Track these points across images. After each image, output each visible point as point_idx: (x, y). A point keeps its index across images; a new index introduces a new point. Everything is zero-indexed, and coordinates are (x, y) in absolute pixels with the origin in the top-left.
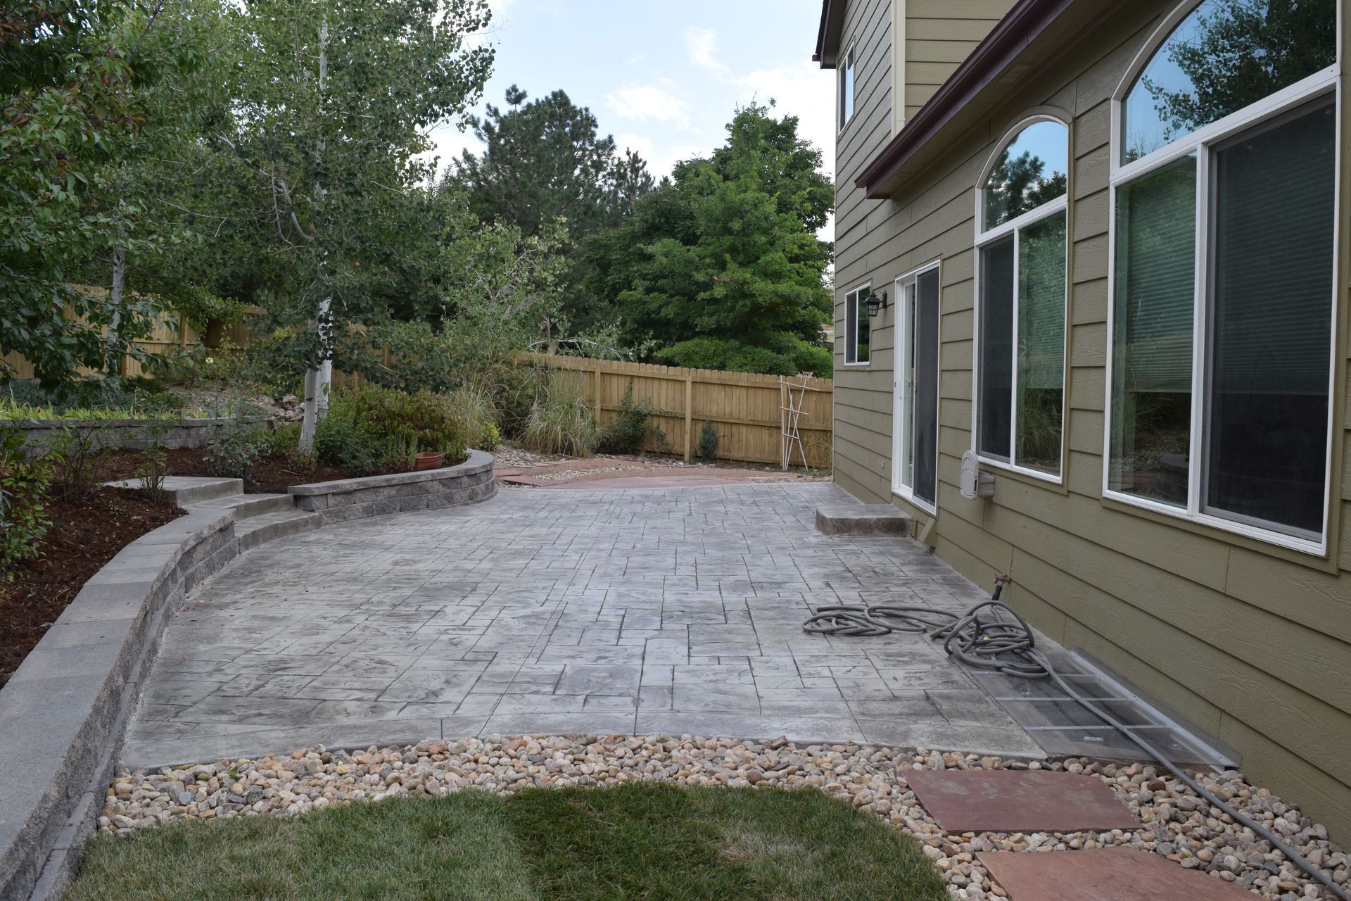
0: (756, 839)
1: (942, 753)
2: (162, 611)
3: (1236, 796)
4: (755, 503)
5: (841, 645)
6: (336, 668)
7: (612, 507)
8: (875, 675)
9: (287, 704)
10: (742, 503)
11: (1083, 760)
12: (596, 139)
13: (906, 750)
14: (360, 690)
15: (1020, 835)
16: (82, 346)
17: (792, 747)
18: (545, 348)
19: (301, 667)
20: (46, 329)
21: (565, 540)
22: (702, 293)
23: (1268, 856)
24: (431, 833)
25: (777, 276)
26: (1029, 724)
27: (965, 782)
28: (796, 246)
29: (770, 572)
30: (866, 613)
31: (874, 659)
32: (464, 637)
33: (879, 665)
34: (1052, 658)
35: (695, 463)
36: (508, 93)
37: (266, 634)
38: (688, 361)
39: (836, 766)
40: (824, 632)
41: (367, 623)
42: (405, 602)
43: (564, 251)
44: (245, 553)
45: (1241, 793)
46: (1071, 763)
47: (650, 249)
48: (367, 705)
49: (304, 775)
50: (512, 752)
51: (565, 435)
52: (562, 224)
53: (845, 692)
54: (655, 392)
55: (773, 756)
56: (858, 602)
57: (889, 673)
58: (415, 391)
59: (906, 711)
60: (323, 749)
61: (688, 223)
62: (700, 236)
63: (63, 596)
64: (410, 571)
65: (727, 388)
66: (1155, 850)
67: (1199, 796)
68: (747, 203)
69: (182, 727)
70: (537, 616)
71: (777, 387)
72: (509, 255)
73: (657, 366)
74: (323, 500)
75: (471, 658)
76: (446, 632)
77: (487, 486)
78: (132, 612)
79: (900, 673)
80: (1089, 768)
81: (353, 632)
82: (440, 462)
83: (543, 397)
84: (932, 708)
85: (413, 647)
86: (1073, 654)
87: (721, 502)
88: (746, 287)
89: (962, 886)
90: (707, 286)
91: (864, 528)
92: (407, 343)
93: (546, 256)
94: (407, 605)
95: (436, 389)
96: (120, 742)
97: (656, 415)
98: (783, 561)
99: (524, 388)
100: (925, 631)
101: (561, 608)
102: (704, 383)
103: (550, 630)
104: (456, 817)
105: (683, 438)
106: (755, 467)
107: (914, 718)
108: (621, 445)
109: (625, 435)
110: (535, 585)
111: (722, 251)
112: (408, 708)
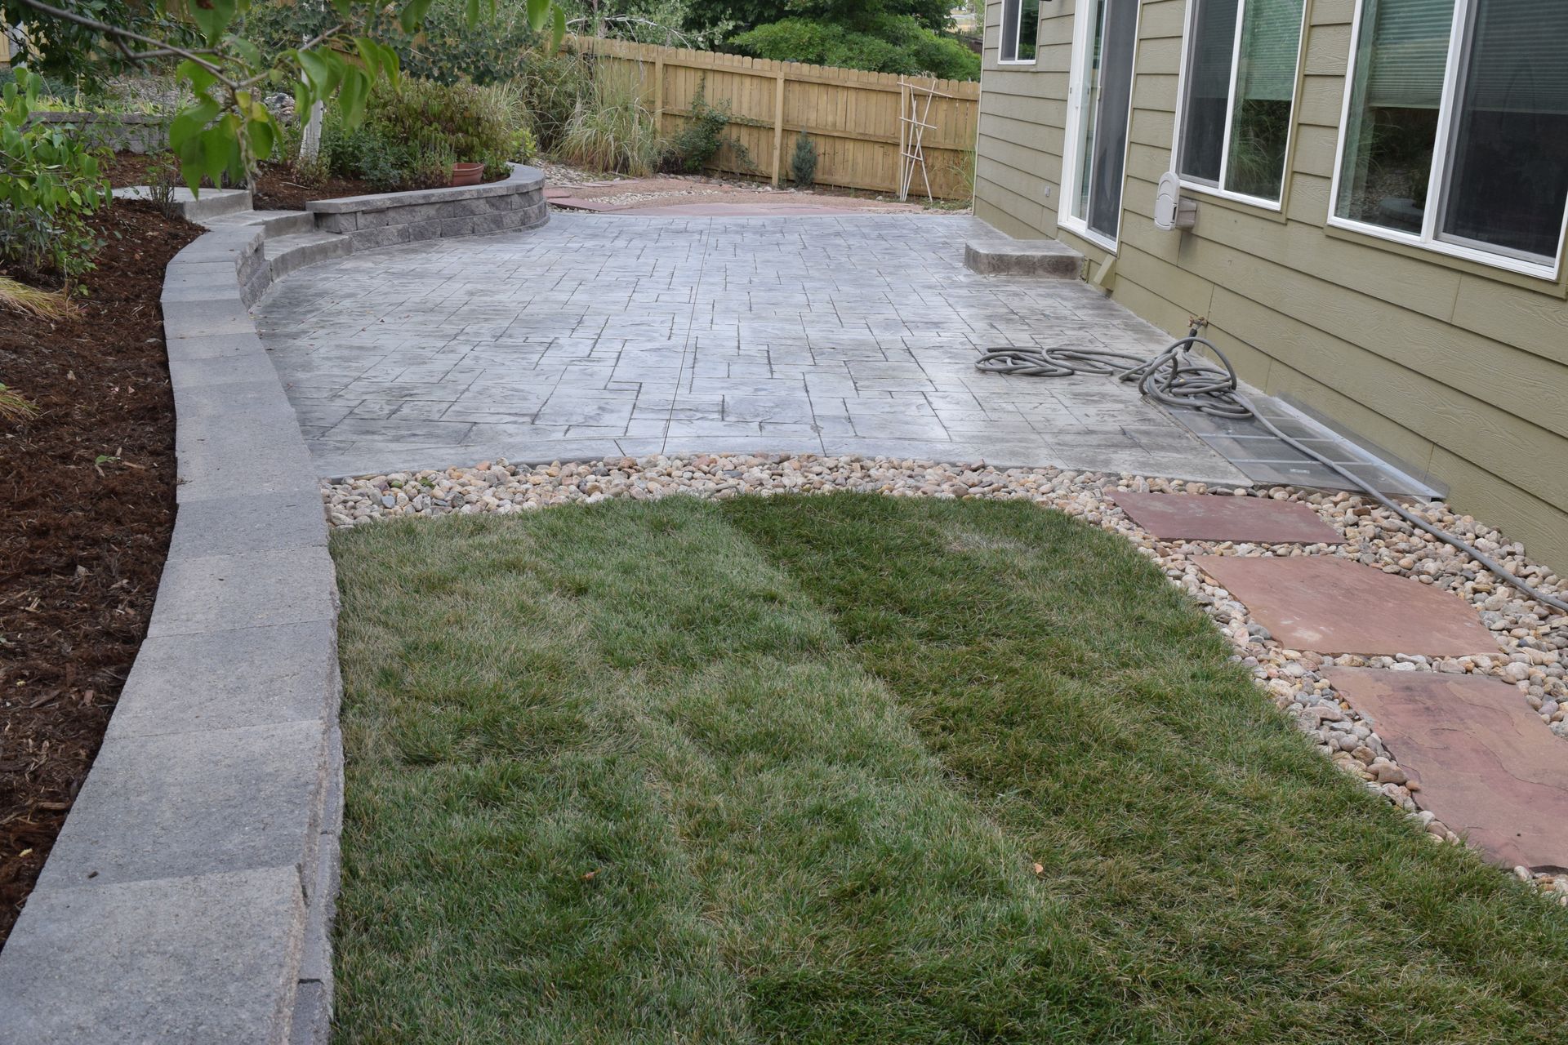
0: (977, 538)
1: (1146, 478)
3: (1440, 521)
4: (880, 237)
5: (1024, 384)
6: (468, 394)
7: (704, 238)
8: (1064, 411)
9: (437, 426)
10: (864, 236)
11: (1288, 489)
13: (1109, 475)
14: (509, 414)
15: (1229, 543)
17: (991, 468)
18: (587, 28)
19: (430, 393)
21: (663, 271)
23: (1466, 566)
24: (658, 528)
26: (1234, 457)
27: (1172, 503)
29: (922, 311)
30: (1044, 353)
31: (1061, 397)
32: (595, 369)
33: (1068, 403)
34: (1255, 401)
35: (788, 188)
37: (367, 363)
38: (775, 50)
39: (1040, 486)
40: (1000, 372)
41: (475, 353)
42: (505, 333)
44: (279, 280)
45: (1445, 518)
46: (1277, 491)
48: (525, 428)
49: (498, 484)
50: (705, 468)
51: (618, 148)
53: (1036, 425)
54: (735, 92)
55: (974, 477)
56: (1033, 344)
57: (1080, 410)
58: (453, 82)
59: (1104, 442)
63: (144, 313)
64: (492, 302)
65: (830, 90)
66: (1358, 561)
67: (1404, 519)
69: (338, 445)
70: (668, 349)
71: (897, 90)
73: (738, 57)
74: (351, 219)
75: (614, 387)
76: (571, 363)
77: (540, 207)
79: (1092, 410)
80: (1294, 497)
81: (466, 361)
82: (478, 177)
83: (588, 94)
84: (1130, 441)
85: (543, 377)
86: (1277, 399)
87: (838, 234)
89: (1178, 578)
91: (1027, 266)
94: (510, 336)
97: (737, 124)
98: (934, 300)
99: (564, 82)
100: (1112, 374)
101: (692, 342)
102: (800, 82)
103: (690, 362)
104: (677, 516)
105: (770, 155)
106: (865, 196)
107: (1113, 449)
108: (690, 163)
109: (695, 149)
110: (650, 318)
112: (573, 430)
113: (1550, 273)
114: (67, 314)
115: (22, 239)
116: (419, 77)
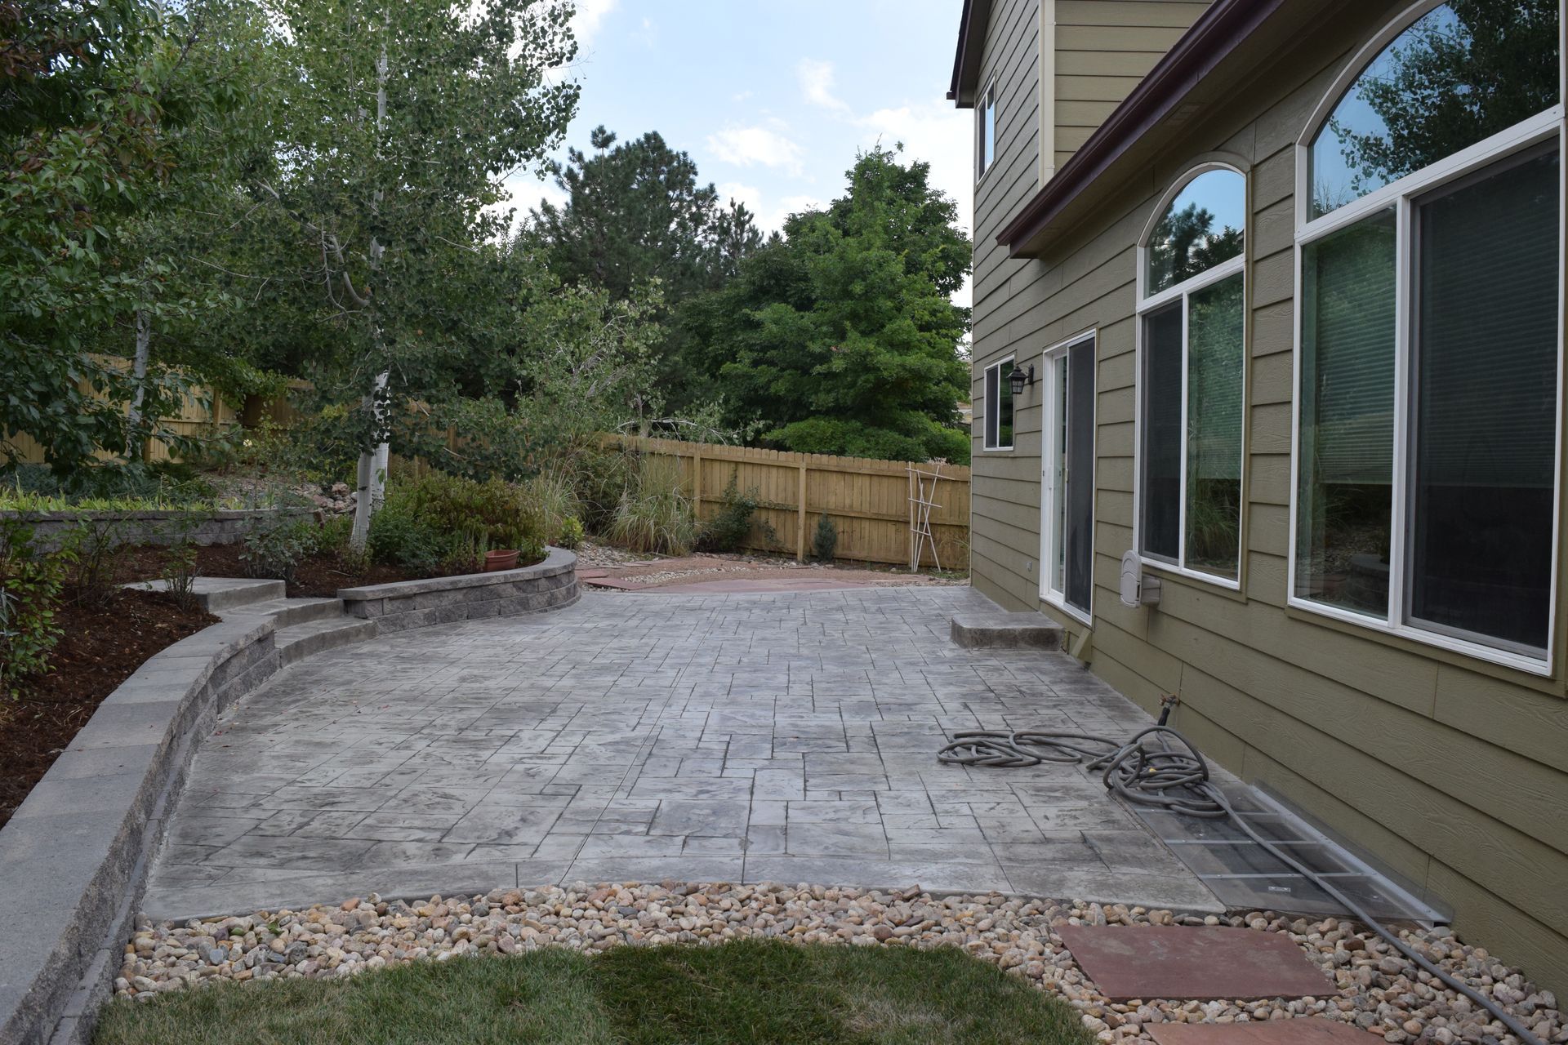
0: (887, 1007)
1: (1103, 905)
2: (190, 735)
3: (1448, 957)
4: (880, 611)
5: (982, 778)
6: (393, 803)
7: (714, 615)
8: (1023, 813)
9: (336, 845)
10: (865, 610)
11: (1267, 913)
12: (695, 188)
13: (1060, 902)
14: (422, 829)
15: (1195, 1002)
16: (100, 427)
17: (927, 898)
18: (635, 429)
19: (353, 802)
20: (59, 407)
21: (659, 653)
22: (818, 367)
23: (1487, 1029)
24: (505, 1000)
25: (905, 347)
26: (1204, 872)
27: (1130, 941)
28: (926, 313)
29: (898, 691)
30: (1011, 739)
31: (1022, 794)
32: (542, 768)
33: (1027, 801)
34: (1229, 793)
35: (810, 563)
36: (595, 135)
37: (312, 763)
38: (802, 444)
39: (978, 920)
40: (963, 763)
41: (430, 750)
42: (472, 725)
43: (659, 317)
44: (287, 667)
45: (1454, 953)
46: (1255, 917)
47: (758, 315)
48: (429, 847)
49: (357, 929)
50: (599, 903)
51: (659, 531)
52: (656, 286)
53: (988, 833)
54: (764, 482)
55: (904, 909)
56: (1002, 727)
57: (1038, 811)
58: (486, 479)
59: (1060, 855)
60: (379, 898)
61: (802, 285)
62: (816, 300)
63: (76, 717)
64: (479, 688)
65: (847, 477)
66: (1354, 1021)
67: (1404, 956)
68: (871, 262)
69: (214, 872)
70: (627, 742)
71: (905, 475)
72: (595, 322)
73: (766, 451)
74: (378, 605)
75: (550, 792)
76: (521, 761)
77: (568, 589)
78: (156, 737)
79: (1052, 811)
80: (1275, 923)
81: (414, 760)
82: (514, 561)
83: (633, 486)
84: (1090, 852)
85: (482, 779)
86: (1254, 789)
87: (840, 609)
88: (869, 359)
90: (824, 358)
91: (1008, 640)
92: (476, 424)
93: (638, 324)
94: (476, 729)
95: (510, 478)
96: (141, 890)
97: (767, 509)
98: (914, 678)
99: (611, 476)
100: (1080, 761)
101: (655, 733)
102: (820, 471)
103: (643, 758)
105: (796, 534)
106: (878, 569)
107: (1069, 864)
108: (724, 543)
109: (728, 530)
110: (624, 705)
111: (841, 317)
112: (478, 850)
113: (1544, 668)
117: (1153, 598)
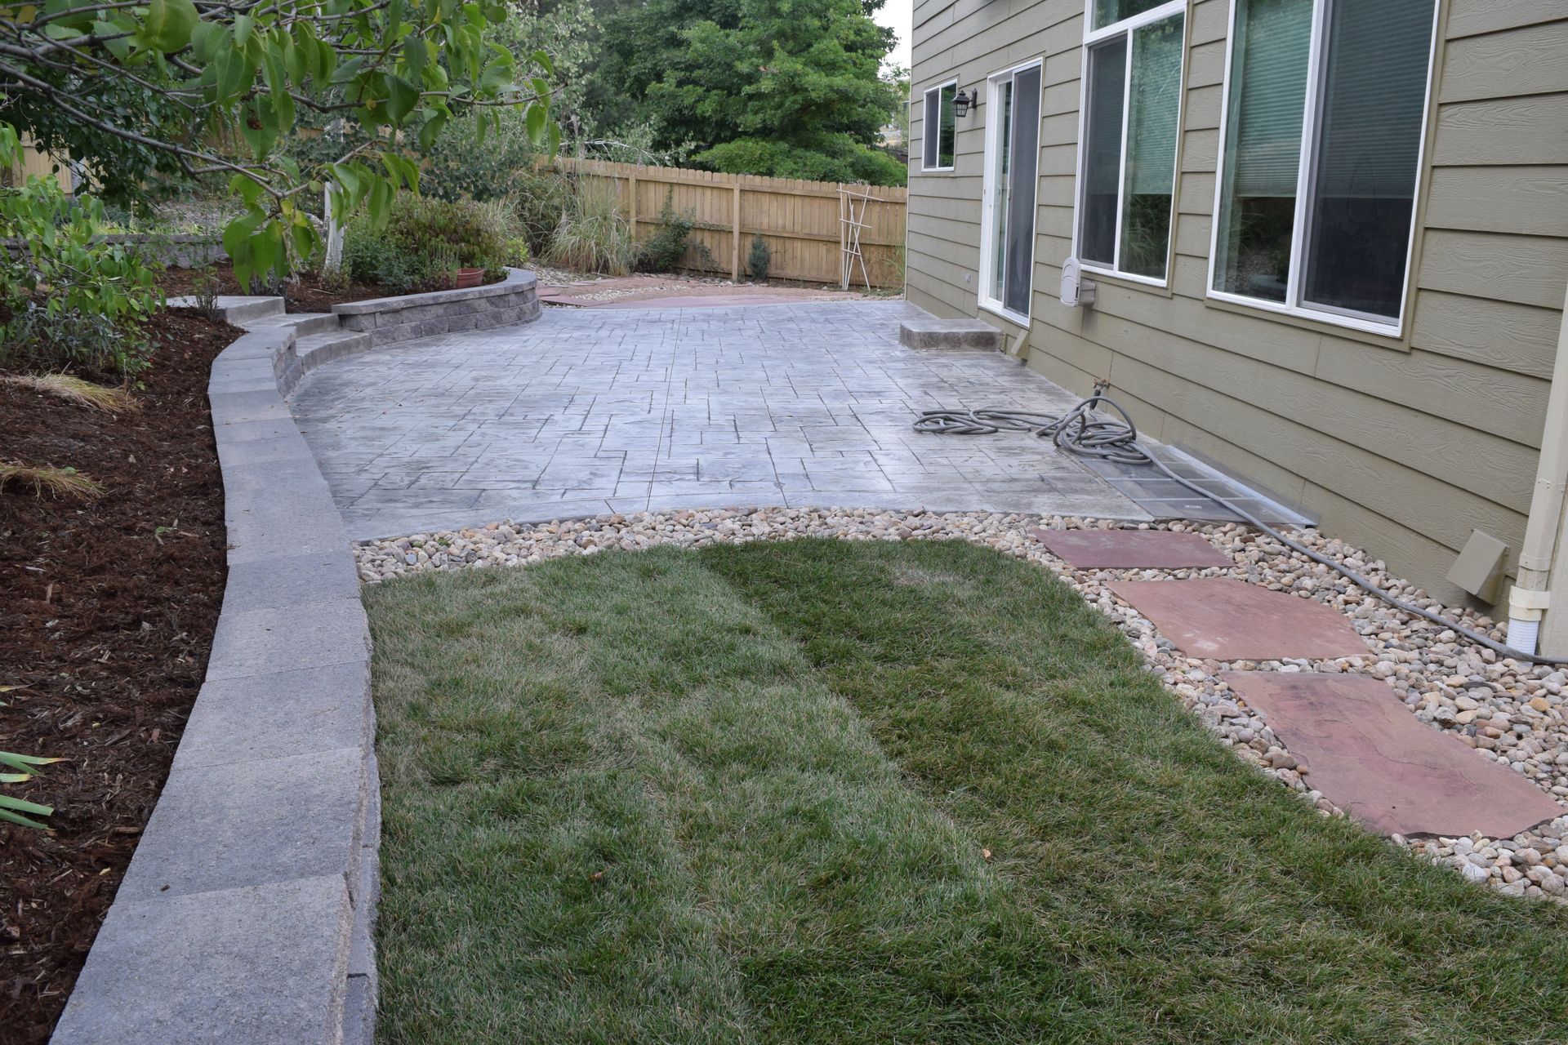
0: (921, 573)
1: (1063, 517)
3: (1314, 544)
4: (827, 320)
5: (956, 442)
6: (476, 466)
7: (676, 326)
8: (991, 463)
9: (451, 493)
10: (813, 321)
11: (1184, 522)
13: (1032, 516)
14: (513, 481)
15: (1137, 570)
17: (930, 514)
18: (569, 151)
19: (443, 466)
21: (641, 356)
22: (746, 87)
23: (1337, 582)
24: (646, 574)
25: (831, 67)
26: (1137, 497)
27: (1086, 537)
28: (852, 32)
29: (865, 382)
30: (971, 414)
31: (987, 452)
32: (586, 440)
33: (993, 456)
34: (1152, 449)
35: (747, 282)
37: (388, 442)
38: (731, 165)
39: (972, 527)
40: (934, 432)
41: (481, 430)
42: (507, 412)
43: (588, 35)
44: (310, 373)
45: (1318, 542)
46: (1174, 524)
47: (686, 34)
48: (527, 492)
49: (506, 541)
50: (684, 522)
51: (600, 252)
53: (967, 476)
54: (698, 202)
55: (916, 522)
56: (962, 407)
57: (1004, 462)
58: (456, 199)
59: (1025, 488)
62: (742, 18)
64: (495, 386)
65: (779, 197)
66: (1246, 581)
67: (1283, 544)
69: (365, 512)
70: (649, 421)
71: (836, 196)
73: (699, 172)
74: (371, 319)
75: (603, 455)
76: (565, 436)
77: (533, 305)
78: (286, 413)
79: (1014, 461)
80: (1190, 529)
81: (474, 437)
82: (480, 280)
83: (571, 208)
84: (1048, 486)
85: (542, 448)
86: (1171, 447)
87: (790, 320)
88: (797, 79)
89: (1094, 601)
90: (750, 79)
91: (953, 342)
93: (567, 42)
94: (511, 415)
95: (478, 197)
97: (701, 229)
98: (875, 373)
99: (551, 198)
100: (1030, 430)
101: (669, 414)
102: (753, 191)
103: (667, 432)
104: (662, 563)
105: (730, 254)
106: (812, 287)
107: (1033, 494)
108: (661, 263)
109: (665, 251)
110: (632, 396)
111: (771, 37)
112: (568, 493)
113: (1396, 331)
114: (127, 406)
115: (86, 344)
116: (426, 196)
117: (1088, 298)
